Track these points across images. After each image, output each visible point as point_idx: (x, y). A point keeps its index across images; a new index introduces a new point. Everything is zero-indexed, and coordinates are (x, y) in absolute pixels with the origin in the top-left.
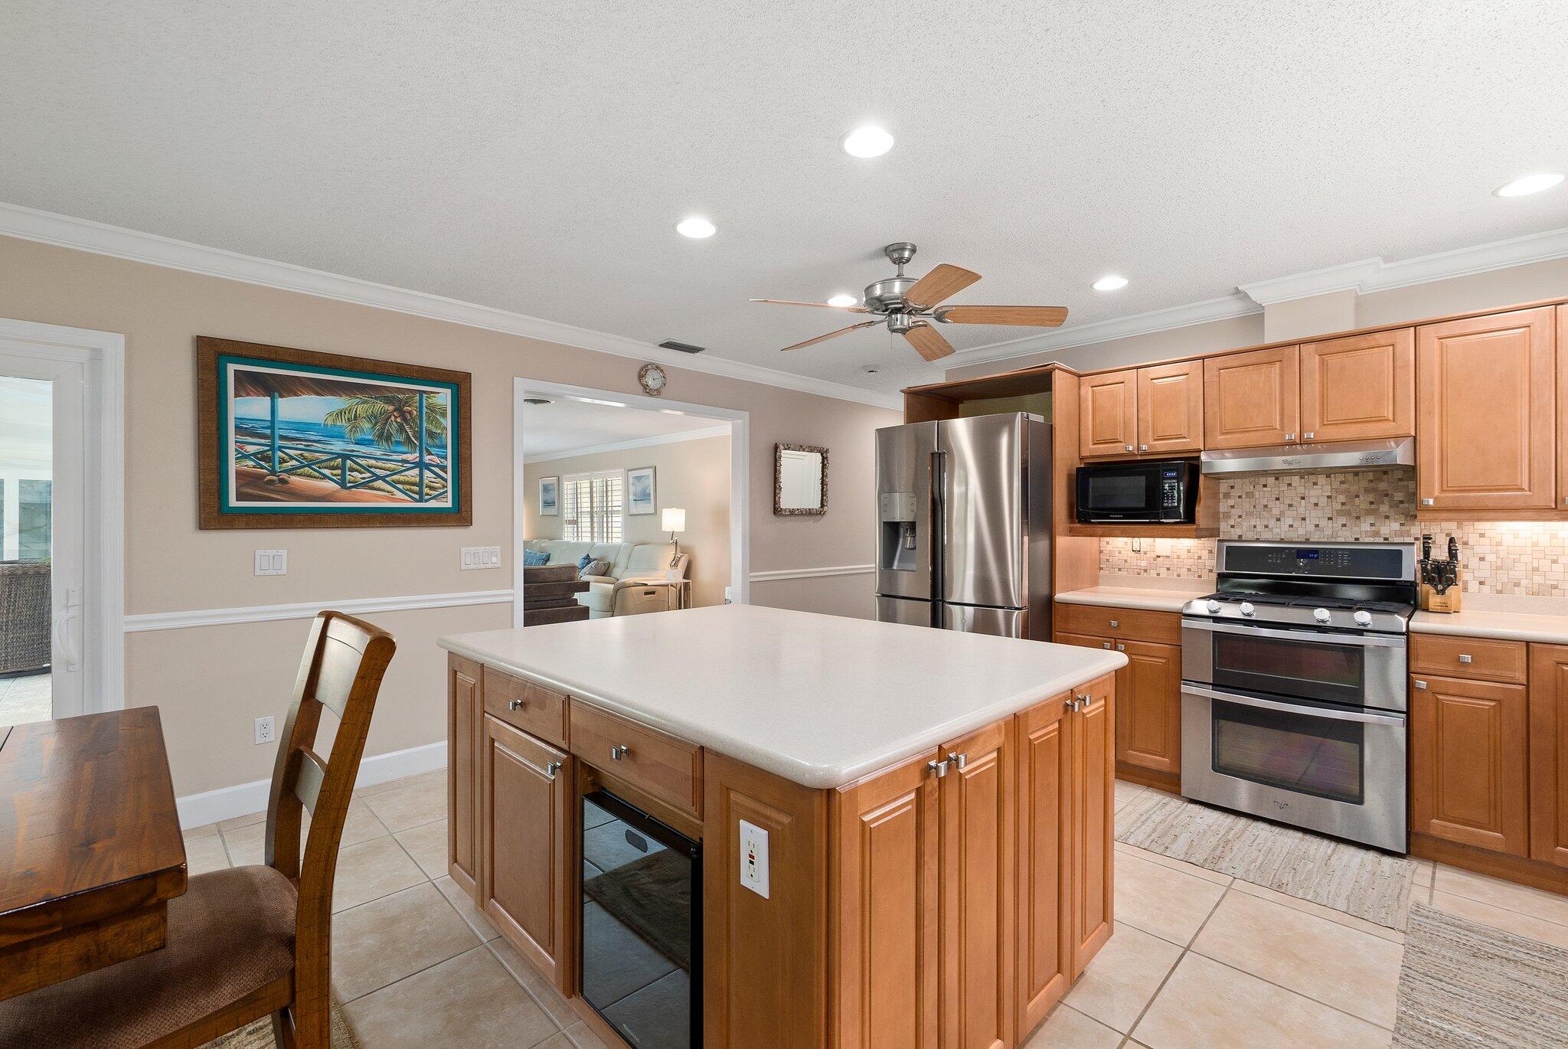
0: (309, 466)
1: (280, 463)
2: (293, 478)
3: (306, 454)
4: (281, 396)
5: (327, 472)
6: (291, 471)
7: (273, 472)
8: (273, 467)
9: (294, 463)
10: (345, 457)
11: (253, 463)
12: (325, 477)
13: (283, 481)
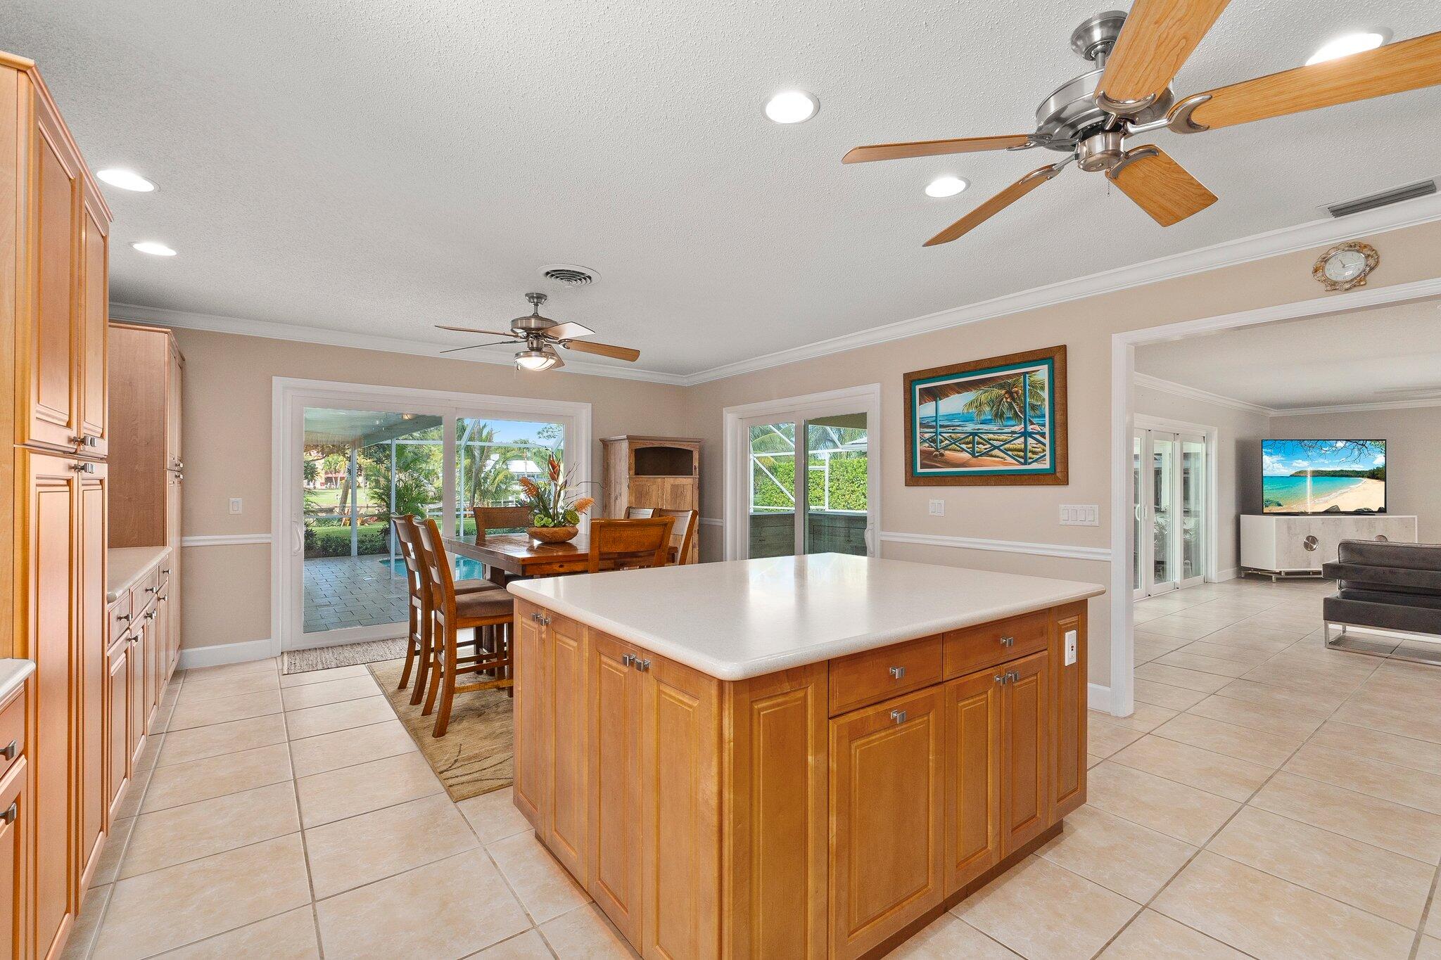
0: (954, 443)
1: (940, 443)
2: (947, 453)
3: (953, 435)
4: (940, 399)
5: (964, 446)
6: (945, 448)
7: (937, 450)
8: (937, 446)
9: (947, 442)
10: (974, 434)
11: (928, 445)
12: (963, 450)
13: (942, 455)
